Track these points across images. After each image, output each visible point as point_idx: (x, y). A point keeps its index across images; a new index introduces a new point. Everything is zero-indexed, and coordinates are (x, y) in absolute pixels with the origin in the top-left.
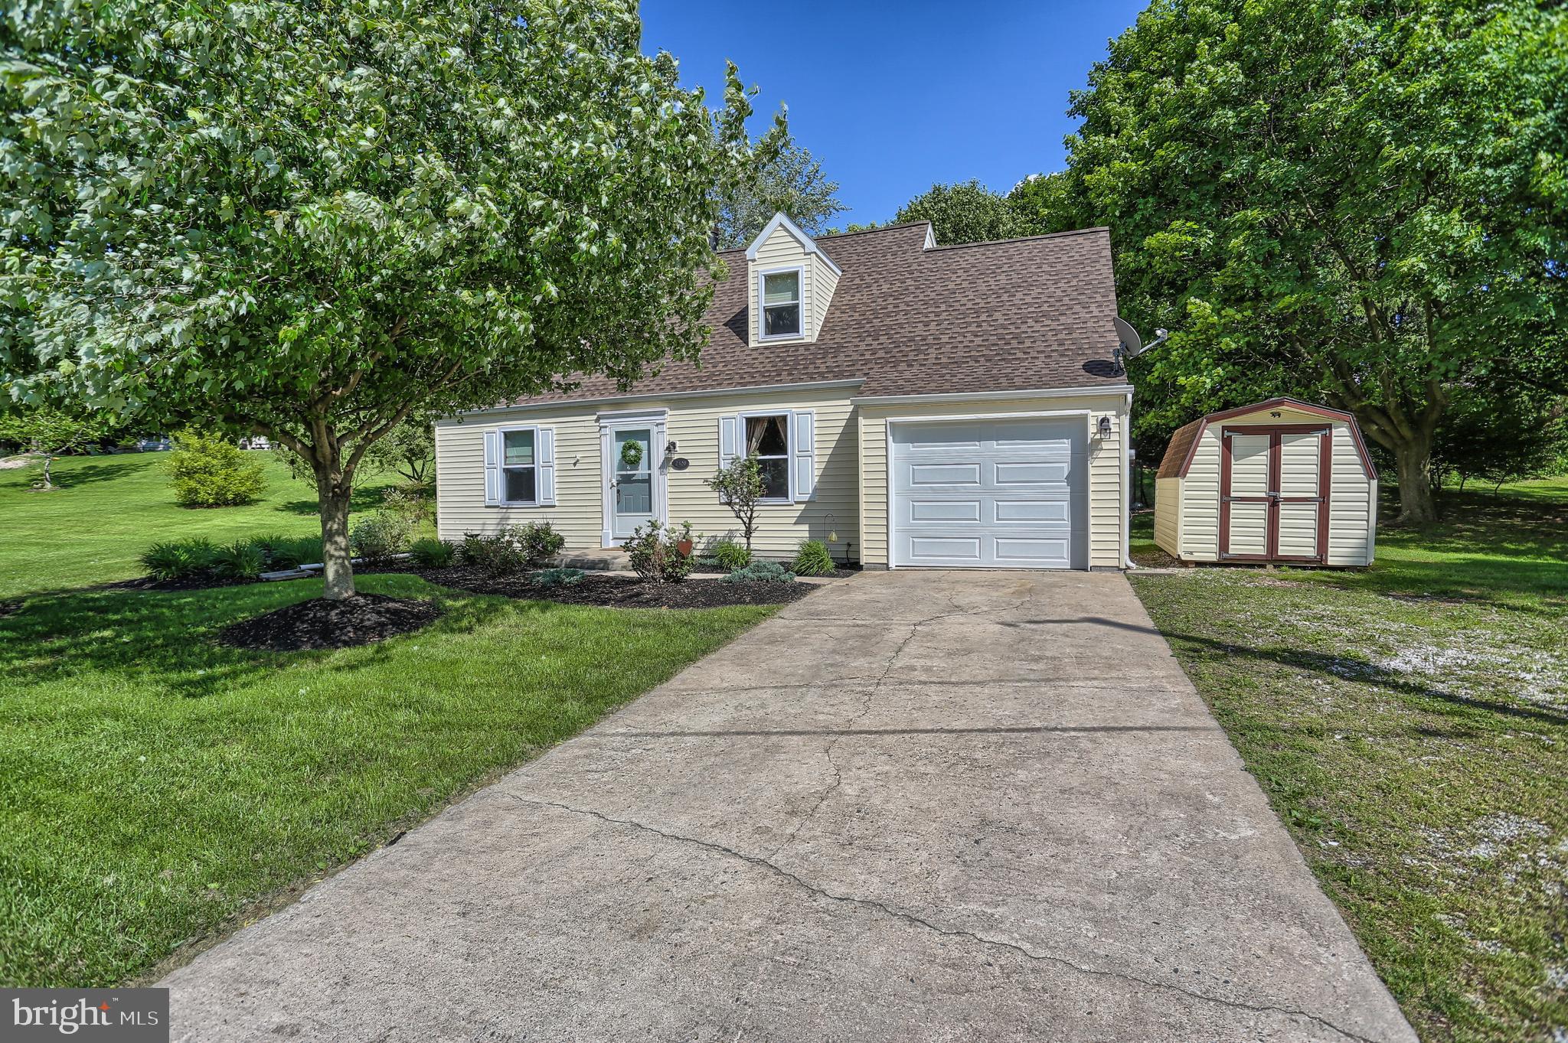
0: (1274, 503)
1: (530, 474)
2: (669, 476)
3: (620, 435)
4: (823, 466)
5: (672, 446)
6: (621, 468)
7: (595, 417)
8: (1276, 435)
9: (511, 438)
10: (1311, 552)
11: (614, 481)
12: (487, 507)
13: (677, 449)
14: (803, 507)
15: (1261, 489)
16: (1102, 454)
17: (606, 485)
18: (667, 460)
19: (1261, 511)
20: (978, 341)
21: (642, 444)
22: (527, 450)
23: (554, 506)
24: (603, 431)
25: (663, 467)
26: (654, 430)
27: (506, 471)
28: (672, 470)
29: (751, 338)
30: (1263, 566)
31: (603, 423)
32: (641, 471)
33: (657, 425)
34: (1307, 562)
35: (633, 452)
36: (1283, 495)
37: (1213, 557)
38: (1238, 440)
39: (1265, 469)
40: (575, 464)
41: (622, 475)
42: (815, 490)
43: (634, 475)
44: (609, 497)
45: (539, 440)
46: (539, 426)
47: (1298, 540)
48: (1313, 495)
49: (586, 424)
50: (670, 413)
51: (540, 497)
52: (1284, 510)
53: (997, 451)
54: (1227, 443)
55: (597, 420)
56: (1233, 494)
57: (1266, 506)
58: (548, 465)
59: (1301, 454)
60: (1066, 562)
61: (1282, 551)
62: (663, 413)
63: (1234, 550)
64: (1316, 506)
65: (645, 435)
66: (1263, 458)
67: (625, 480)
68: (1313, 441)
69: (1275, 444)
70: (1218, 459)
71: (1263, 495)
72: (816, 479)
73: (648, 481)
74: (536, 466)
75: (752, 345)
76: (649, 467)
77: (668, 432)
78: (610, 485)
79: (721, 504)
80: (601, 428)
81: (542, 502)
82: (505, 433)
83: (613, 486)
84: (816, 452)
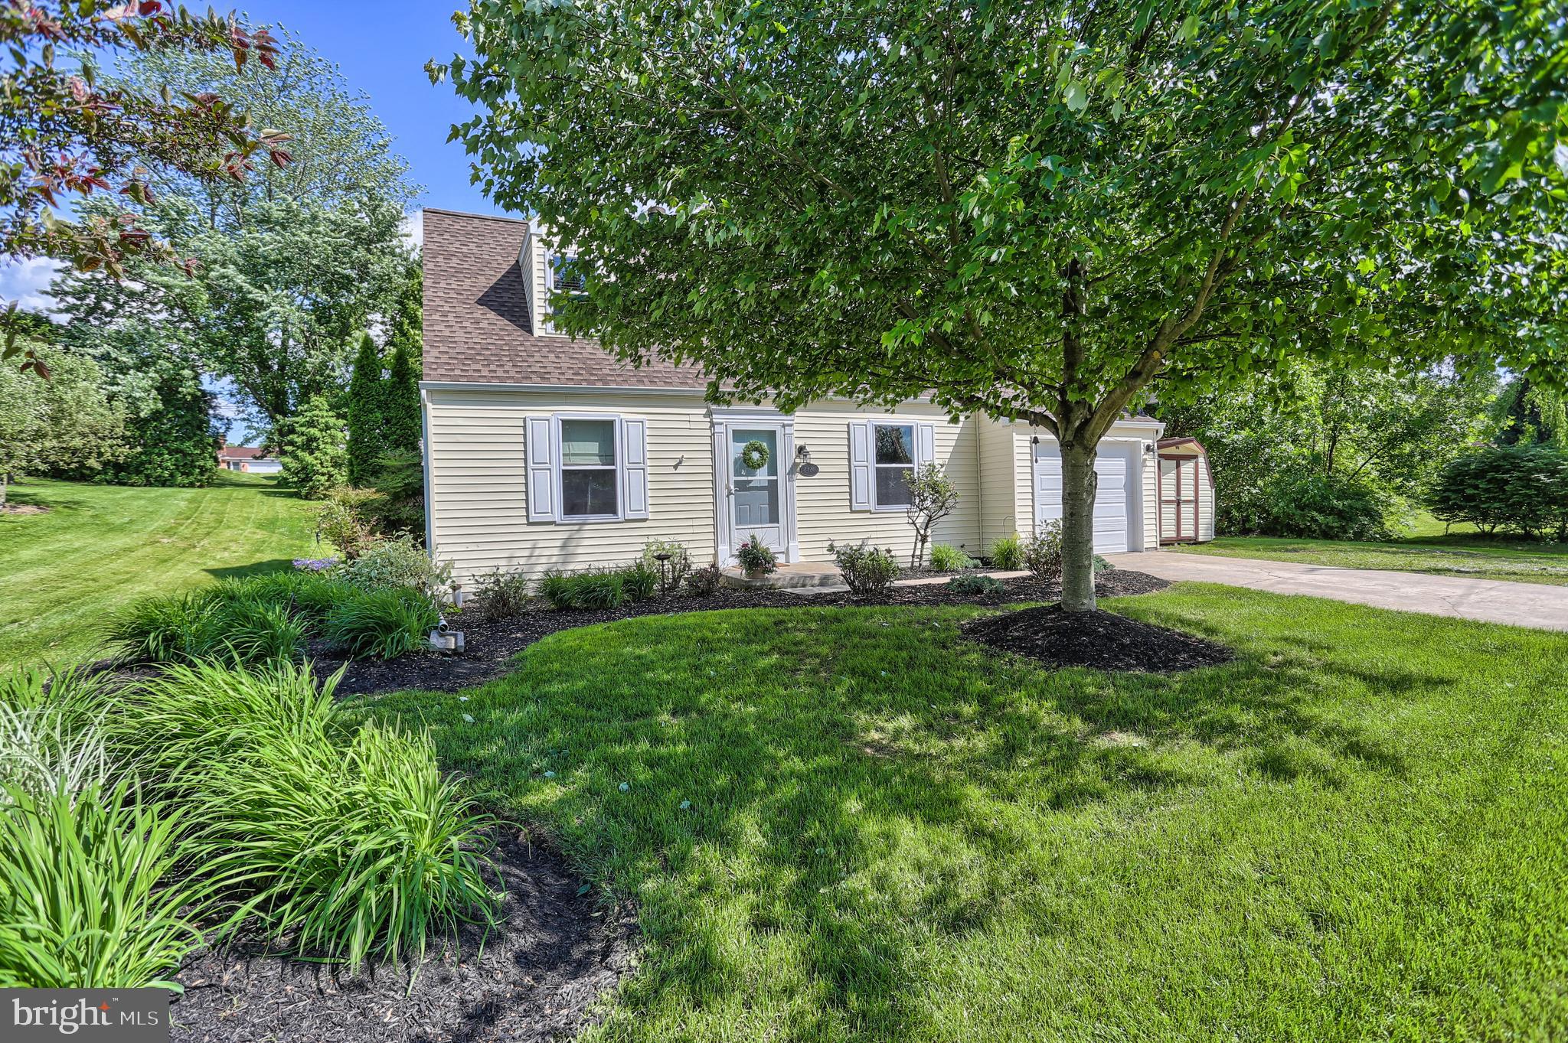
0: (1178, 503)
1: (606, 479)
2: (797, 483)
3: (739, 436)
5: (802, 451)
6: (738, 471)
7: (704, 411)
8: (1179, 459)
9: (572, 430)
10: (1193, 534)
11: (732, 488)
12: (531, 524)
13: (807, 453)
15: (1173, 495)
16: (1147, 469)
17: (721, 493)
18: (795, 465)
19: (1173, 509)
21: (766, 447)
23: (645, 520)
24: (717, 428)
25: (792, 472)
26: (780, 432)
27: (565, 473)
28: (800, 476)
30: (1175, 544)
31: (716, 418)
32: (763, 477)
33: (784, 426)
34: (1191, 540)
35: (756, 455)
36: (1182, 498)
38: (1163, 461)
39: (1174, 482)
40: (676, 467)
41: (738, 482)
43: (752, 482)
44: (727, 507)
45: (622, 434)
46: (621, 416)
47: (1187, 529)
48: (1193, 499)
49: (692, 418)
50: (799, 413)
51: (624, 512)
52: (1182, 508)
54: (1160, 466)
55: (710, 414)
56: (1163, 498)
58: (637, 466)
59: (1187, 468)
60: (1125, 548)
61: (1182, 534)
63: (1163, 535)
64: (1193, 506)
65: (771, 436)
66: (1173, 475)
68: (1192, 465)
71: (1174, 499)
74: (618, 467)
76: (773, 471)
77: (796, 434)
78: (726, 492)
79: (852, 512)
80: (713, 425)
81: (630, 515)
82: (563, 421)
83: (730, 493)
84: (936, 462)
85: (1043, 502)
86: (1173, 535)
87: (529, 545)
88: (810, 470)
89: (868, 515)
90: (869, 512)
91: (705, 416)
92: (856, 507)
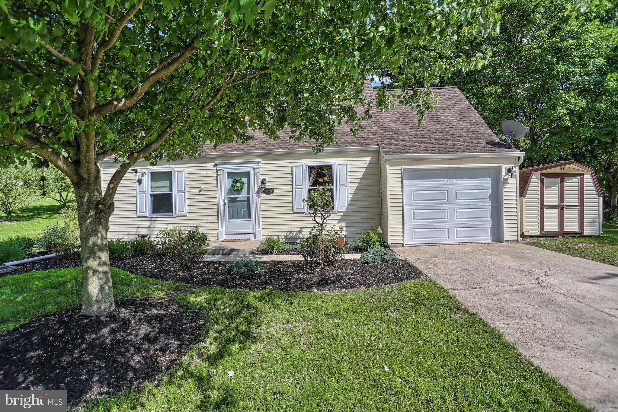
0: (562, 208)
1: (169, 197)
2: (261, 198)
3: (230, 175)
4: (353, 192)
5: (263, 182)
6: (230, 193)
7: (213, 164)
8: (563, 177)
9: (155, 176)
10: (577, 229)
11: (226, 201)
12: (138, 217)
13: (267, 183)
14: (342, 214)
15: (556, 202)
16: (508, 185)
17: (221, 203)
18: (260, 189)
19: (556, 211)
21: (245, 180)
22: (167, 183)
23: (186, 216)
24: (219, 172)
25: (258, 192)
26: (252, 172)
27: (152, 195)
28: (263, 194)
30: (557, 237)
31: (219, 167)
32: (243, 195)
33: (254, 169)
34: (576, 234)
35: (238, 185)
36: (565, 204)
37: (537, 233)
38: (546, 180)
39: (558, 193)
40: (200, 191)
41: (230, 198)
42: (349, 205)
43: (238, 197)
44: (223, 210)
45: (175, 178)
46: (175, 169)
47: (571, 226)
48: (577, 204)
49: (207, 168)
50: (262, 162)
51: (176, 210)
52: (566, 211)
53: (456, 184)
54: (542, 181)
55: (216, 165)
56: (545, 204)
57: (558, 210)
58: (181, 191)
59: (572, 184)
60: (489, 239)
61: (566, 229)
62: (258, 162)
63: (546, 229)
64: (578, 209)
65: (247, 174)
66: (557, 188)
67: (232, 200)
68: (577, 180)
69: (562, 181)
70: (538, 188)
71: (557, 204)
72: (350, 199)
73: (248, 200)
74: (173, 192)
76: (249, 193)
77: (261, 173)
78: (223, 203)
79: (294, 213)
80: (217, 170)
81: (178, 214)
82: (151, 173)
83: (225, 204)
84: (349, 185)
85: (415, 208)
86: (557, 229)
87: (136, 226)
88: (269, 191)
89: (304, 215)
90: (304, 213)
91: (214, 166)
92: (296, 210)
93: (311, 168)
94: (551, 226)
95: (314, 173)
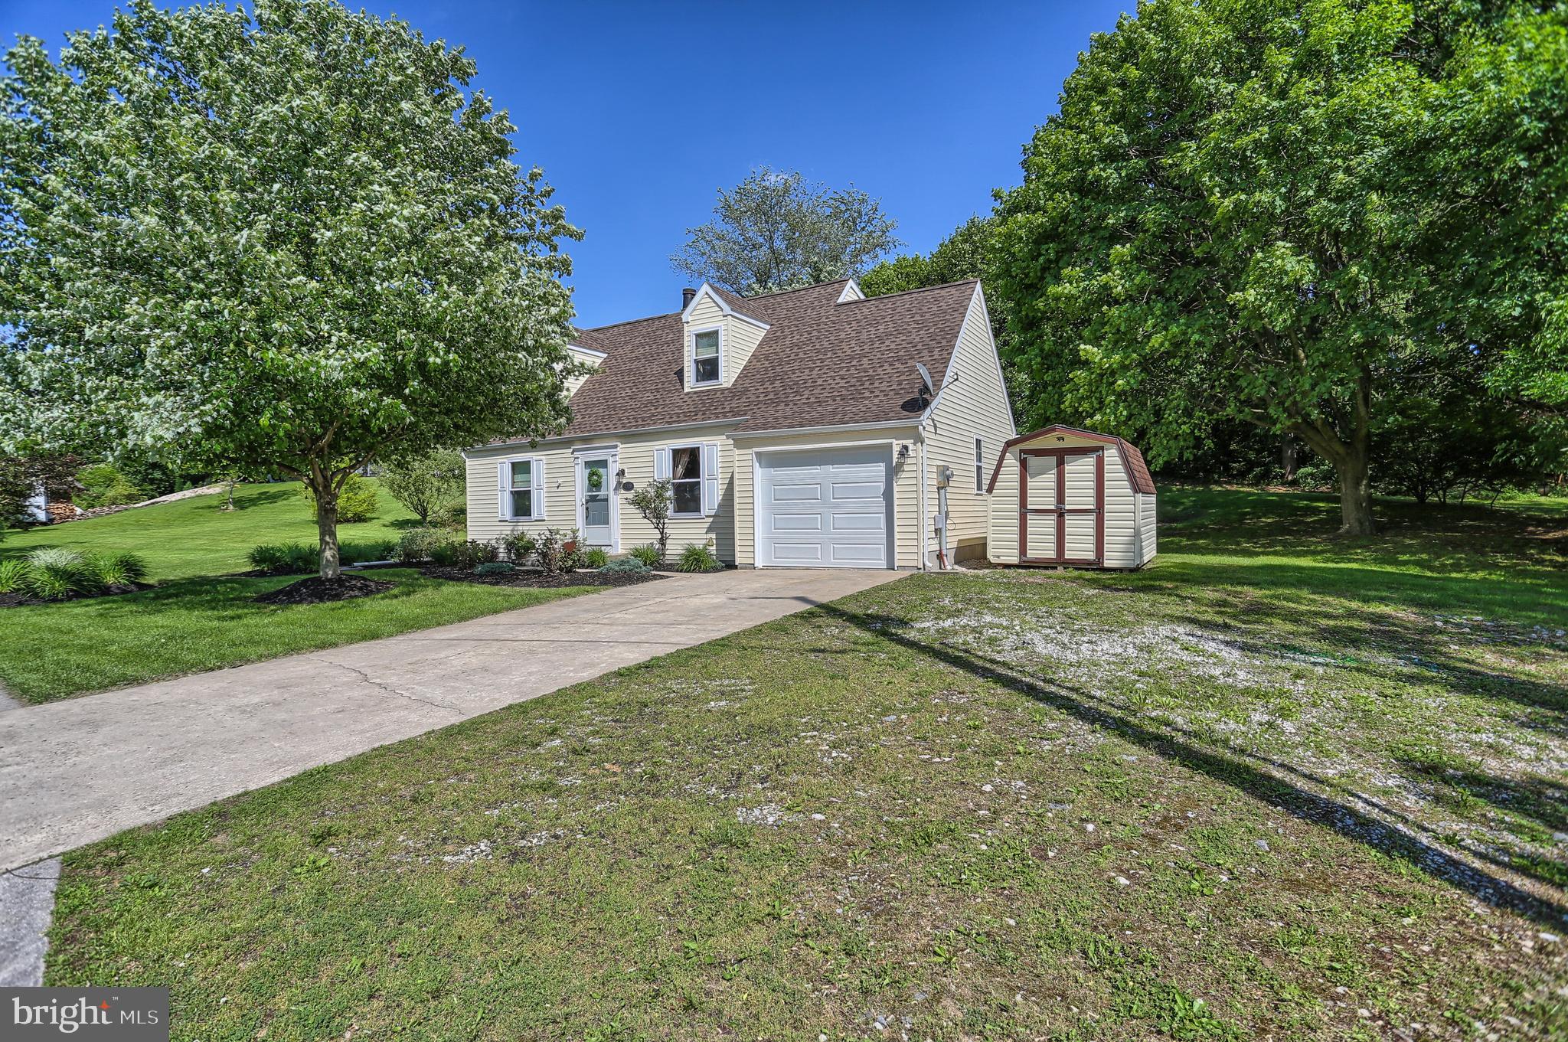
0: (1061, 514)
1: (528, 494)
2: (620, 495)
3: (588, 464)
4: (725, 486)
5: (621, 473)
6: (588, 489)
7: (571, 450)
8: (1061, 456)
9: (516, 467)
10: (1091, 556)
11: (584, 501)
12: (500, 520)
13: (626, 474)
14: (711, 519)
15: (1050, 503)
16: (904, 475)
17: (579, 503)
18: (619, 483)
19: (1051, 521)
20: (842, 383)
21: (602, 471)
22: (526, 477)
23: (543, 520)
24: (576, 461)
25: (616, 489)
26: (611, 460)
27: (513, 492)
28: (623, 491)
29: (686, 385)
30: (1056, 568)
31: (577, 454)
32: (602, 493)
33: (612, 455)
34: (1089, 564)
35: (596, 477)
36: (1067, 507)
37: (1015, 560)
38: (1033, 461)
39: (1053, 485)
40: (558, 487)
41: (589, 495)
42: (720, 506)
43: (597, 495)
44: (580, 512)
45: (534, 467)
46: (534, 457)
47: (1080, 547)
48: (1092, 507)
49: (565, 455)
50: (621, 446)
51: (535, 515)
52: (1069, 520)
53: (833, 473)
54: (1023, 464)
56: (1029, 507)
57: (1054, 517)
58: (540, 488)
59: (1081, 470)
60: (883, 564)
61: (1068, 555)
62: (616, 447)
63: (1031, 554)
64: (1093, 517)
65: (603, 464)
66: (1052, 476)
67: (592, 499)
68: (1090, 460)
69: (1060, 464)
70: (1017, 477)
71: (1053, 507)
72: (720, 498)
73: (607, 499)
74: (532, 488)
75: (686, 390)
76: (607, 488)
77: (620, 461)
78: (581, 503)
80: (575, 458)
81: (536, 517)
82: (512, 463)
83: (583, 504)
84: (720, 476)
85: (776, 511)
86: (1051, 554)
87: (498, 532)
88: (629, 487)
91: (572, 453)
93: (677, 454)
94: (1042, 547)
95: (685, 459)
